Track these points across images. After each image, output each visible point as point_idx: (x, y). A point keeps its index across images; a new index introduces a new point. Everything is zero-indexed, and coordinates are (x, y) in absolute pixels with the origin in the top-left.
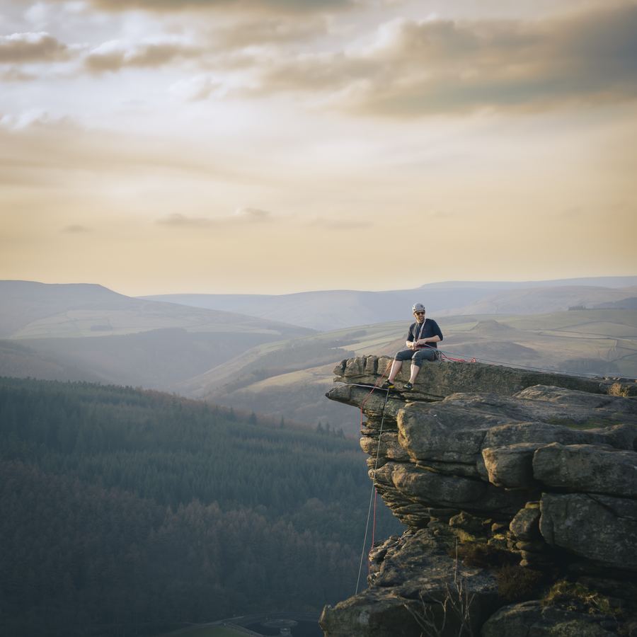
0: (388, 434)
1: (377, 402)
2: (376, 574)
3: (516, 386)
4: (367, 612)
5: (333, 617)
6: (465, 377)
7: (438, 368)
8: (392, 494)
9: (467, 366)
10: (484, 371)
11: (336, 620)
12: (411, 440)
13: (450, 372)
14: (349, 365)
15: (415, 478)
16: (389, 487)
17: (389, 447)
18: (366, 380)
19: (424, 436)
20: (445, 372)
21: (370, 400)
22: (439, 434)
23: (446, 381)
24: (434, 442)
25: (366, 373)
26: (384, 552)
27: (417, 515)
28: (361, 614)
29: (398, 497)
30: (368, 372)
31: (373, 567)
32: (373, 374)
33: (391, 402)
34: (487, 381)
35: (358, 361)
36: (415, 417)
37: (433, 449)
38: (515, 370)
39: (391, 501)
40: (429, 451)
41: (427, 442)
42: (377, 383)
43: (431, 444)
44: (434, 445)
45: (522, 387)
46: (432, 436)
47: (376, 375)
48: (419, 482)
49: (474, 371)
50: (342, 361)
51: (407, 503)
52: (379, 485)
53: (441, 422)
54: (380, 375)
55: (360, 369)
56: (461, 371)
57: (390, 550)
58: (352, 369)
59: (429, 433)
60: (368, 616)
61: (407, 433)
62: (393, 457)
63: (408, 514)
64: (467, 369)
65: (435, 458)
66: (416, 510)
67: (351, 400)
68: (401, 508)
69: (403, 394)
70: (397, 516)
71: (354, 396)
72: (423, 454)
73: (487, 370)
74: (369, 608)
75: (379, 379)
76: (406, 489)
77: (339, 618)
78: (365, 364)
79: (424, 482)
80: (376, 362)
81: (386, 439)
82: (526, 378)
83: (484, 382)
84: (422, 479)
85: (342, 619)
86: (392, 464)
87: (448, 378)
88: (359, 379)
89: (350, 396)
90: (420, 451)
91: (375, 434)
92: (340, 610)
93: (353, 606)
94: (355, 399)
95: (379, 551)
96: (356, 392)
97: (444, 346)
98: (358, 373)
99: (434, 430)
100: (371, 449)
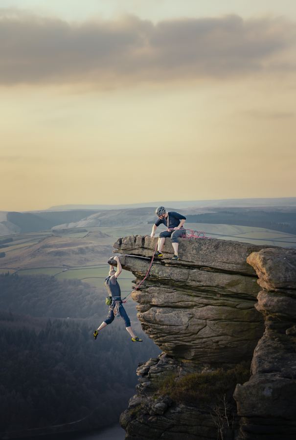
0: (153, 288)
1: (145, 266)
2: (143, 384)
3: (243, 254)
4: (270, 388)
5: (244, 392)
6: (208, 248)
7: (188, 242)
8: (154, 329)
9: (209, 241)
10: (221, 244)
11: (247, 394)
12: (270, 275)
13: (197, 245)
14: (124, 242)
15: (278, 301)
16: (153, 325)
17: (154, 297)
18: (136, 252)
19: (280, 272)
20: (193, 245)
21: (139, 265)
22: (291, 271)
23: (194, 251)
24: (288, 276)
25: (136, 247)
26: (148, 369)
27: (173, 343)
28: (265, 389)
29: (159, 331)
30: (137, 246)
31: (140, 379)
32: (141, 248)
33: (155, 266)
34: (223, 251)
35: (130, 239)
36: (272, 259)
37: (288, 280)
38: (242, 243)
39: (153, 334)
40: (285, 282)
41: (283, 276)
42: (144, 254)
43: (285, 277)
44: (288, 278)
45: (248, 254)
46: (285, 271)
47: (143, 248)
48: (280, 303)
49: (214, 244)
50: (119, 238)
51: (166, 335)
52: (145, 323)
53: (290, 263)
54: (146, 248)
55: (132, 245)
56: (205, 244)
57: (153, 368)
58: (126, 245)
59: (284, 270)
60: (271, 390)
61: (267, 270)
62: (156, 304)
63: (165, 342)
64: (209, 243)
65: (289, 287)
66: (172, 339)
67: (126, 266)
68: (161, 338)
69: (164, 260)
70: (157, 344)
71: (128, 263)
72: (281, 284)
73: (223, 243)
74: (270, 385)
75: (146, 251)
76: (270, 308)
77: (248, 392)
78: (135, 241)
79: (284, 303)
80: (143, 239)
81: (152, 292)
82: (250, 248)
83: (221, 251)
84: (282, 301)
85: (251, 393)
86: (155, 308)
87: (196, 249)
88: (131, 251)
89: (125, 263)
90: (278, 282)
91: (143, 288)
92: (249, 387)
93: (258, 384)
94: (128, 264)
95: (144, 368)
96: (129, 259)
97: (66, 248)
98: (130, 247)
99: (287, 268)
100: (140, 299)
